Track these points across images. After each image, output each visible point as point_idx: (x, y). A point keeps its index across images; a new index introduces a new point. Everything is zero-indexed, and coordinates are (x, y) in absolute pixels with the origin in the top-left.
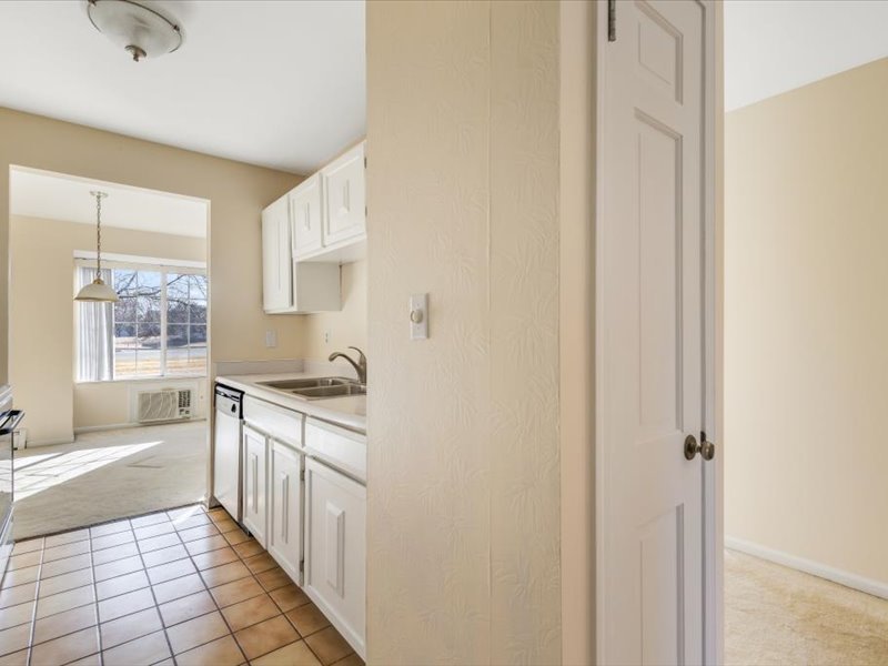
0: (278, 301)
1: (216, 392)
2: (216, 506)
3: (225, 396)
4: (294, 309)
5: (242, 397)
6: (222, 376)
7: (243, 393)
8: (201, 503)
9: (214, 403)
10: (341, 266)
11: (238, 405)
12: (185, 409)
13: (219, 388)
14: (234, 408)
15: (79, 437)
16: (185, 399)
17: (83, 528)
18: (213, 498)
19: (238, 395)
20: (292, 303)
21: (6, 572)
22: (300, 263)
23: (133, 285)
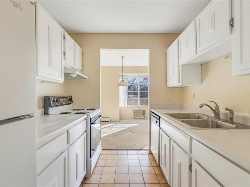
0: (173, 82)
1: (151, 114)
2: (151, 153)
3: (154, 116)
4: (180, 84)
5: (160, 119)
6: (153, 109)
7: (160, 117)
8: (147, 150)
9: (150, 118)
10: (201, 65)
11: (158, 121)
12: (144, 115)
13: (152, 113)
14: (157, 122)
15: (121, 120)
16: (144, 113)
17: (116, 150)
18: (150, 150)
19: (158, 117)
20: (179, 82)
21: (98, 160)
22: (183, 65)
23: (134, 83)
